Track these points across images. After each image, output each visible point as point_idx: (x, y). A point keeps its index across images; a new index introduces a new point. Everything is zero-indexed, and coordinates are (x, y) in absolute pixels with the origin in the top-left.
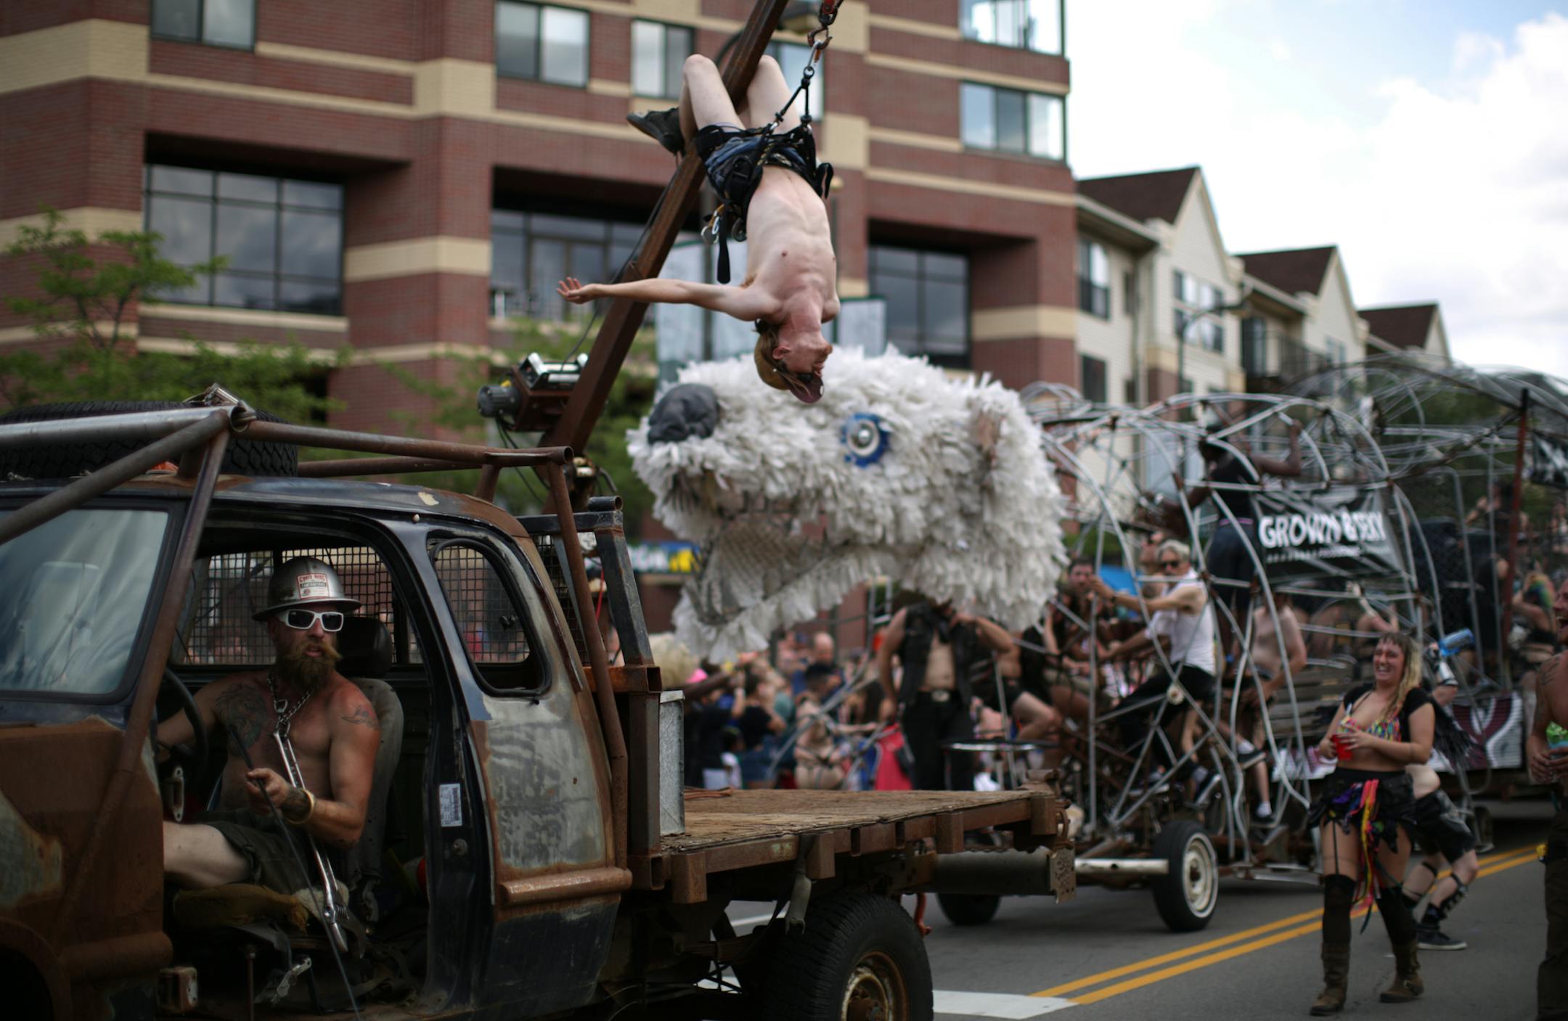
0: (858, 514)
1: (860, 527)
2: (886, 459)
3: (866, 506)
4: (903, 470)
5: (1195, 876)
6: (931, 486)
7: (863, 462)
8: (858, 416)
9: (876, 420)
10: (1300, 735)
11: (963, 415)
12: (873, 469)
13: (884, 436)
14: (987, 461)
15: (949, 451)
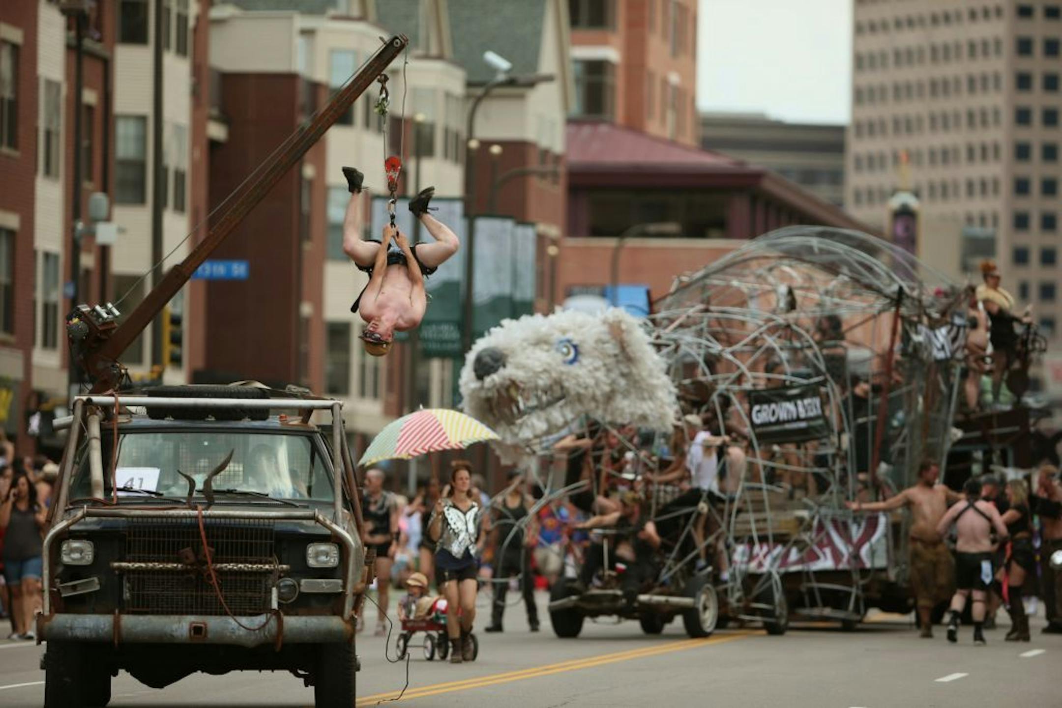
0: (579, 385)
1: (582, 391)
2: (580, 358)
3: (581, 381)
4: (590, 360)
5: (705, 608)
6: (605, 365)
7: (572, 362)
8: (561, 342)
9: (569, 341)
10: (755, 535)
11: (605, 328)
12: (576, 364)
13: (575, 347)
14: (623, 346)
15: (606, 346)
